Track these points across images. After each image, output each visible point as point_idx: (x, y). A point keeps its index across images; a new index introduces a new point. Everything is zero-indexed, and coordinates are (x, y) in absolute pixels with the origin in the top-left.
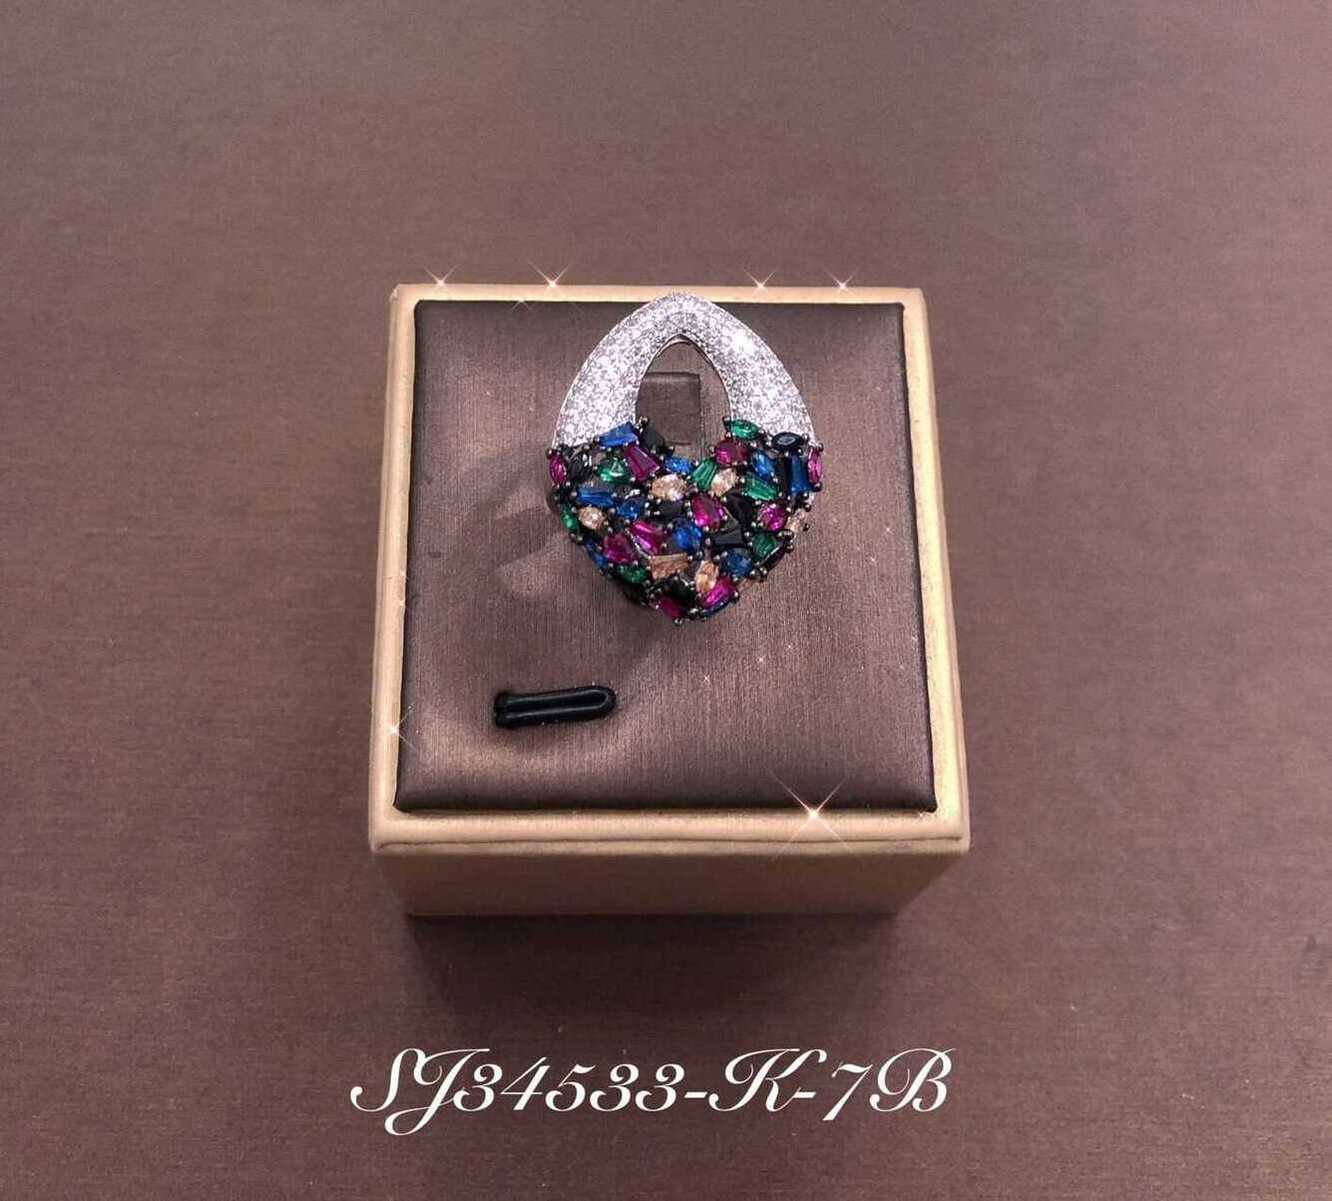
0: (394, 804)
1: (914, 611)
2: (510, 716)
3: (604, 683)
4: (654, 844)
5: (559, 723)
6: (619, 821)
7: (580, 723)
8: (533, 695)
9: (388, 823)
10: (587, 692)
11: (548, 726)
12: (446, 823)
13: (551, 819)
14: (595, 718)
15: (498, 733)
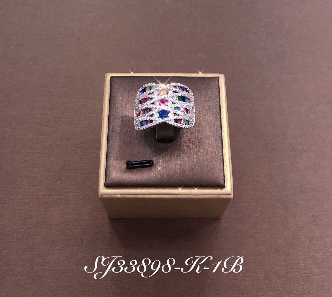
0: (104, 186)
1: (221, 143)
3: (151, 159)
4: (162, 196)
6: (154, 190)
7: (145, 168)
8: (135, 162)
9: (103, 190)
10: (148, 161)
11: (138, 169)
12: (116, 190)
13: (139, 189)
14: (149, 167)
15: (127, 170)
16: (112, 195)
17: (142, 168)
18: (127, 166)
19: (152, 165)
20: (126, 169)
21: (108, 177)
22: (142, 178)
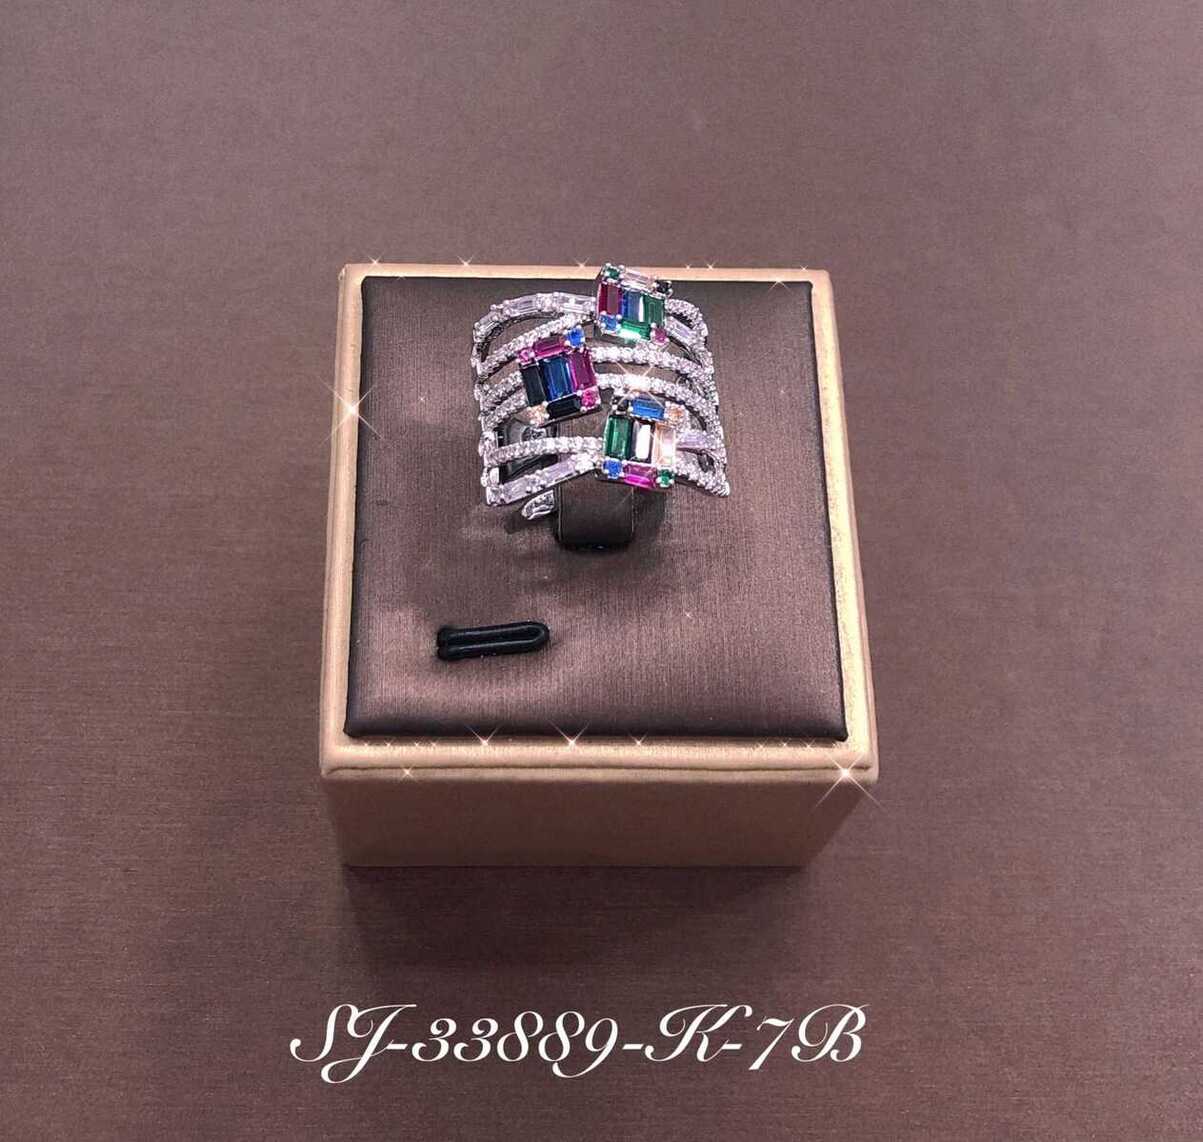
0: (344, 731)
2: (453, 649)
3: (537, 620)
5: (498, 655)
7: (516, 656)
8: (472, 630)
9: (339, 750)
10: (523, 627)
11: (487, 660)
12: (391, 747)
14: (530, 651)
15: (440, 664)
16: (379, 768)
17: (500, 657)
18: (438, 651)
19: (545, 643)
20: (435, 658)
21: (359, 694)
22: (502, 698)
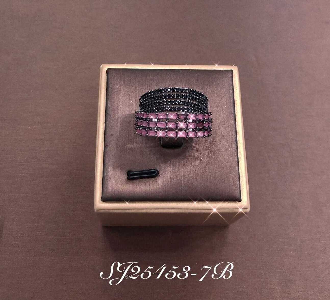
0: (101, 200)
1: (236, 150)
2: (131, 177)
3: (155, 169)
4: (169, 210)
5: (144, 179)
6: (159, 204)
7: (149, 179)
8: (137, 172)
9: (99, 205)
10: (151, 171)
11: (141, 180)
12: (114, 204)
13: (142, 203)
14: (154, 177)
15: (129, 181)
16: (111, 210)
17: (145, 179)
18: (128, 177)
19: (158, 175)
20: (127, 179)
21: (105, 190)
22: (145, 190)
